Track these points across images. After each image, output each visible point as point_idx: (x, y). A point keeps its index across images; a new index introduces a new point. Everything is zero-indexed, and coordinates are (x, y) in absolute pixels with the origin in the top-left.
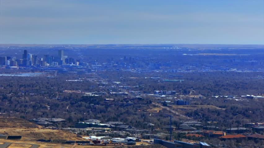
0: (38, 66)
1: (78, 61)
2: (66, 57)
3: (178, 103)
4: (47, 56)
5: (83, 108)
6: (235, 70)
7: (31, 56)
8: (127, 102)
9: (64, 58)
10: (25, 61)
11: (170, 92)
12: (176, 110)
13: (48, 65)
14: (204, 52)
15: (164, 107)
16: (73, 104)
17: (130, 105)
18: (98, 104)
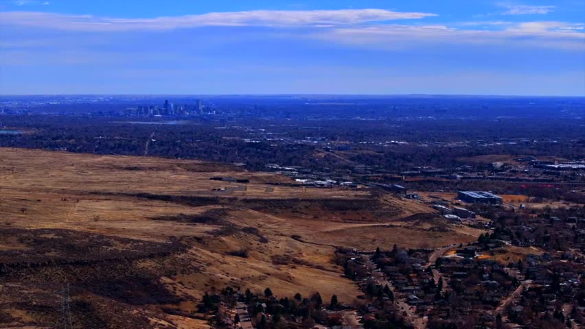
0: (179, 114)
1: (214, 110)
2: (204, 106)
3: (339, 149)
4: (185, 106)
5: (252, 153)
6: (358, 118)
7: (172, 105)
8: (292, 147)
9: (201, 107)
10: (166, 110)
11: (320, 138)
12: (339, 155)
13: (188, 114)
14: (323, 101)
15: (328, 153)
16: (240, 150)
17: (296, 150)
18: (265, 149)
